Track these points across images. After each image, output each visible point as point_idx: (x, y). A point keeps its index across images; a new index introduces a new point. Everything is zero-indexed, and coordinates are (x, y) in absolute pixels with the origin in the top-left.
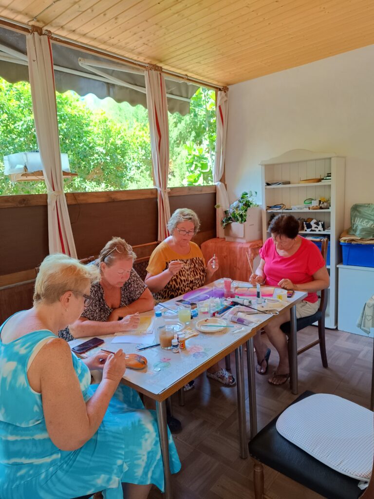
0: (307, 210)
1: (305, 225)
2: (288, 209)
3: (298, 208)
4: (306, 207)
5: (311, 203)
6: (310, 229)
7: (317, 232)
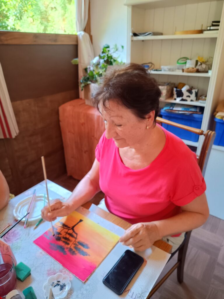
0: (179, 73)
1: (175, 93)
2: (157, 70)
3: (170, 70)
4: (178, 69)
5: (186, 63)
6: (180, 98)
7: (189, 103)
